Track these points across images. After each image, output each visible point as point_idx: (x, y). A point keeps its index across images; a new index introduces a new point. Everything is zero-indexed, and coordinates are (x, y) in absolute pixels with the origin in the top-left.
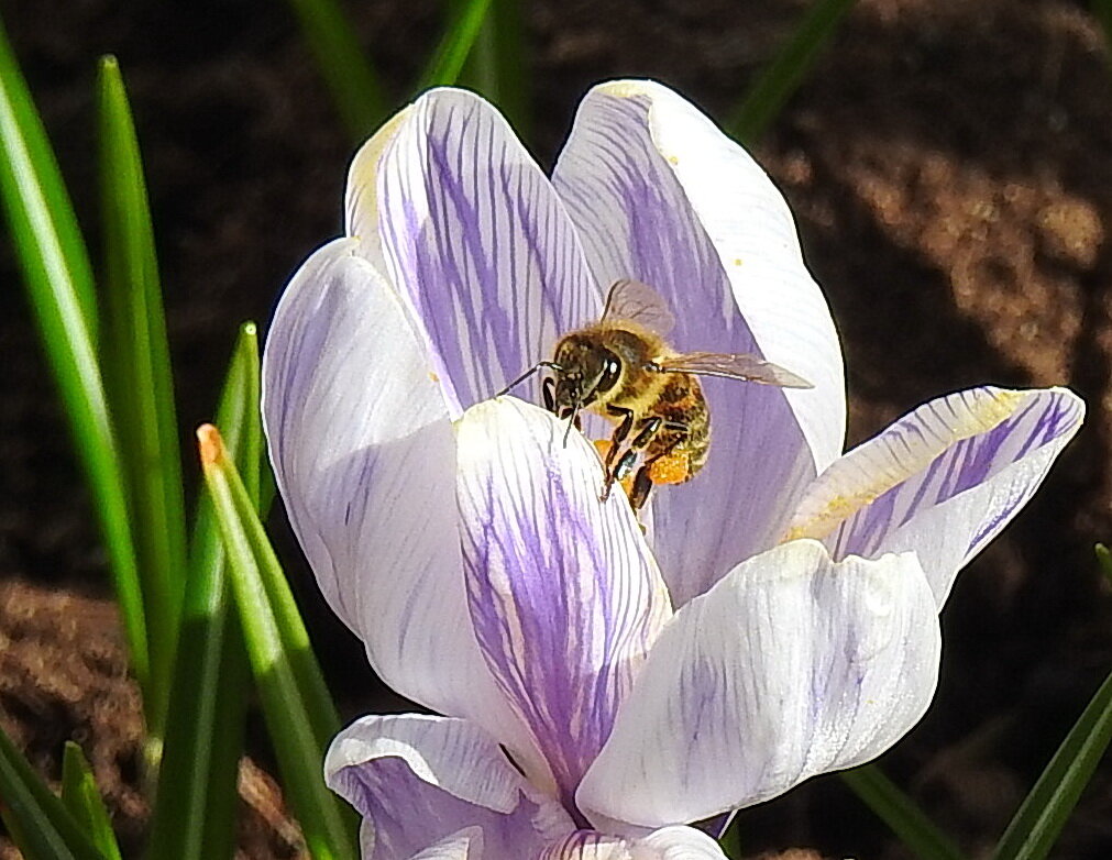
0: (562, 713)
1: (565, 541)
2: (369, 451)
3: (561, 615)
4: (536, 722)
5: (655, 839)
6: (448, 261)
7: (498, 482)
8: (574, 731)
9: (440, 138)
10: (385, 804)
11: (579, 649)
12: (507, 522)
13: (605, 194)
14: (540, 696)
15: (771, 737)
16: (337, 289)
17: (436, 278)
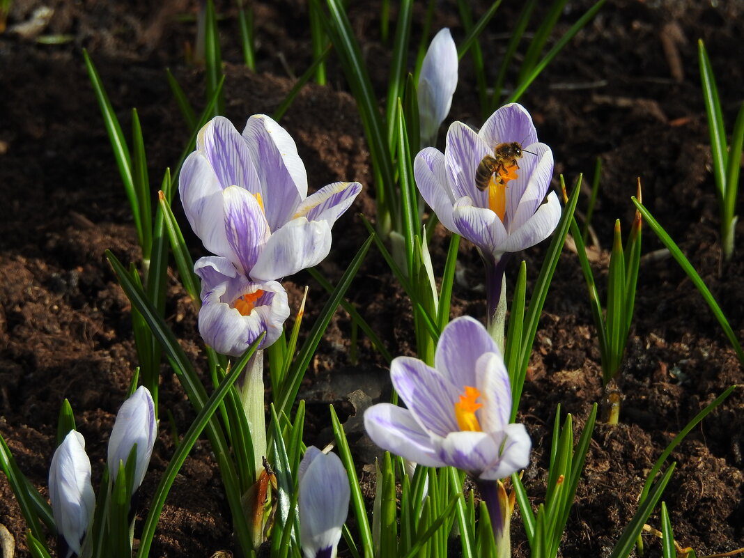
0: (246, 255)
1: (247, 217)
2: (203, 198)
3: (246, 234)
4: (240, 258)
5: (268, 283)
6: (219, 155)
7: (233, 204)
8: (249, 259)
9: (217, 127)
10: (206, 276)
11: (250, 241)
12: (235, 213)
13: (254, 140)
14: (241, 251)
15: (295, 261)
16: (196, 162)
17: (216, 158)
